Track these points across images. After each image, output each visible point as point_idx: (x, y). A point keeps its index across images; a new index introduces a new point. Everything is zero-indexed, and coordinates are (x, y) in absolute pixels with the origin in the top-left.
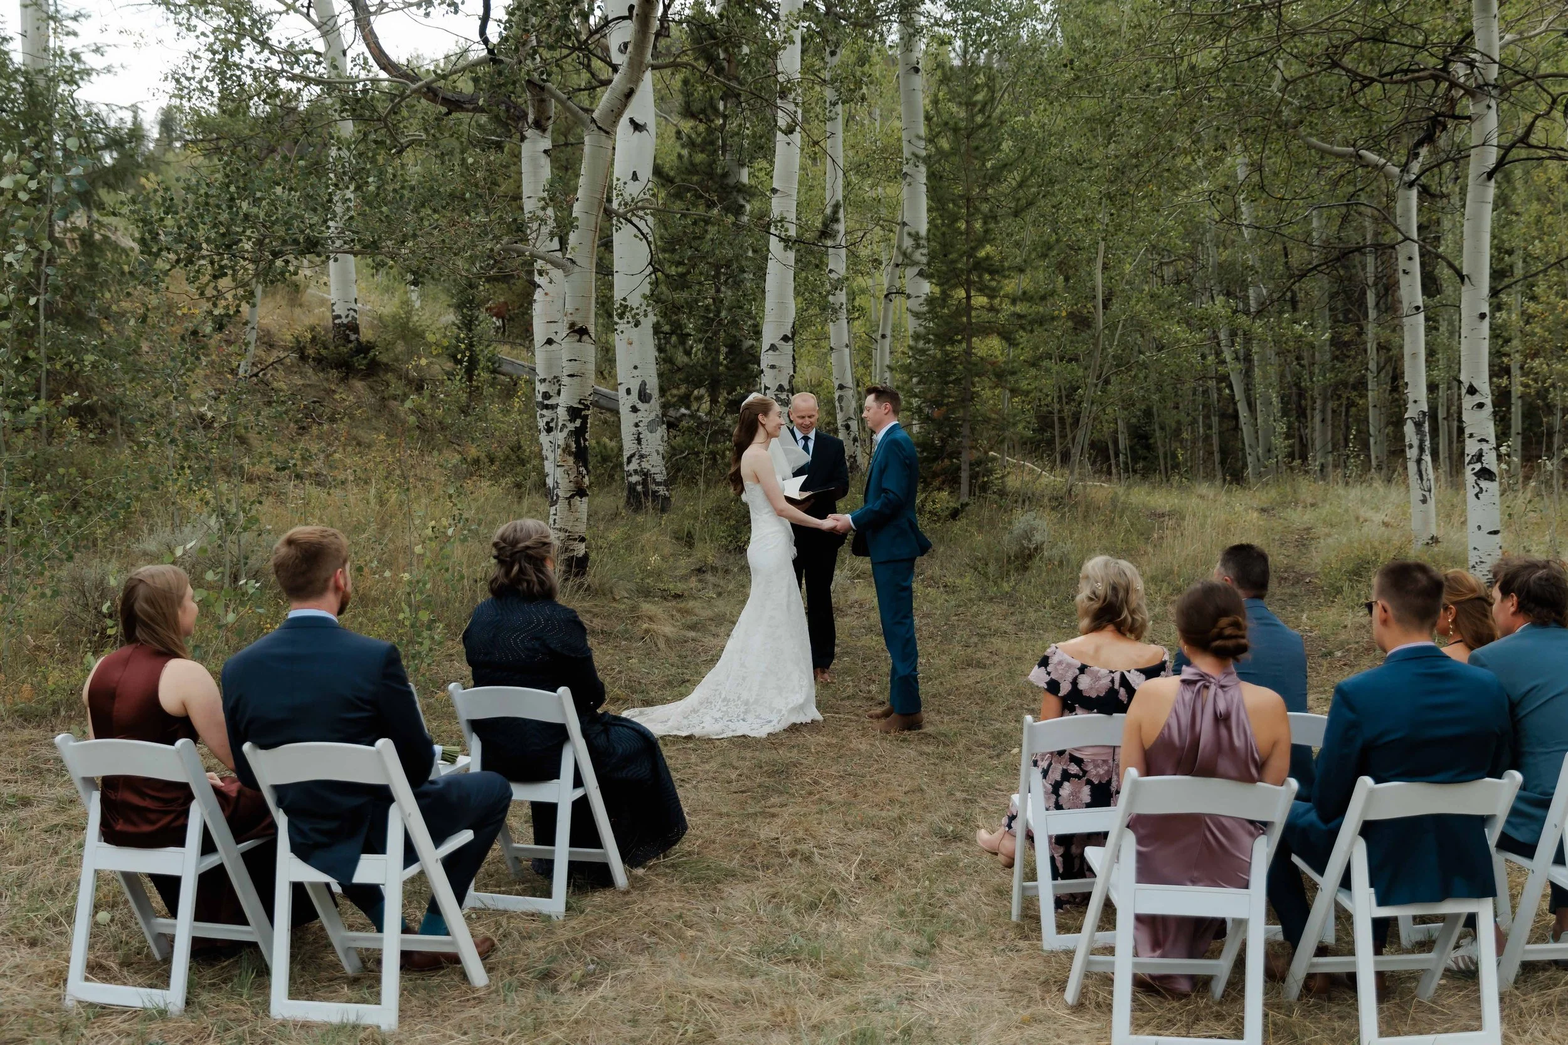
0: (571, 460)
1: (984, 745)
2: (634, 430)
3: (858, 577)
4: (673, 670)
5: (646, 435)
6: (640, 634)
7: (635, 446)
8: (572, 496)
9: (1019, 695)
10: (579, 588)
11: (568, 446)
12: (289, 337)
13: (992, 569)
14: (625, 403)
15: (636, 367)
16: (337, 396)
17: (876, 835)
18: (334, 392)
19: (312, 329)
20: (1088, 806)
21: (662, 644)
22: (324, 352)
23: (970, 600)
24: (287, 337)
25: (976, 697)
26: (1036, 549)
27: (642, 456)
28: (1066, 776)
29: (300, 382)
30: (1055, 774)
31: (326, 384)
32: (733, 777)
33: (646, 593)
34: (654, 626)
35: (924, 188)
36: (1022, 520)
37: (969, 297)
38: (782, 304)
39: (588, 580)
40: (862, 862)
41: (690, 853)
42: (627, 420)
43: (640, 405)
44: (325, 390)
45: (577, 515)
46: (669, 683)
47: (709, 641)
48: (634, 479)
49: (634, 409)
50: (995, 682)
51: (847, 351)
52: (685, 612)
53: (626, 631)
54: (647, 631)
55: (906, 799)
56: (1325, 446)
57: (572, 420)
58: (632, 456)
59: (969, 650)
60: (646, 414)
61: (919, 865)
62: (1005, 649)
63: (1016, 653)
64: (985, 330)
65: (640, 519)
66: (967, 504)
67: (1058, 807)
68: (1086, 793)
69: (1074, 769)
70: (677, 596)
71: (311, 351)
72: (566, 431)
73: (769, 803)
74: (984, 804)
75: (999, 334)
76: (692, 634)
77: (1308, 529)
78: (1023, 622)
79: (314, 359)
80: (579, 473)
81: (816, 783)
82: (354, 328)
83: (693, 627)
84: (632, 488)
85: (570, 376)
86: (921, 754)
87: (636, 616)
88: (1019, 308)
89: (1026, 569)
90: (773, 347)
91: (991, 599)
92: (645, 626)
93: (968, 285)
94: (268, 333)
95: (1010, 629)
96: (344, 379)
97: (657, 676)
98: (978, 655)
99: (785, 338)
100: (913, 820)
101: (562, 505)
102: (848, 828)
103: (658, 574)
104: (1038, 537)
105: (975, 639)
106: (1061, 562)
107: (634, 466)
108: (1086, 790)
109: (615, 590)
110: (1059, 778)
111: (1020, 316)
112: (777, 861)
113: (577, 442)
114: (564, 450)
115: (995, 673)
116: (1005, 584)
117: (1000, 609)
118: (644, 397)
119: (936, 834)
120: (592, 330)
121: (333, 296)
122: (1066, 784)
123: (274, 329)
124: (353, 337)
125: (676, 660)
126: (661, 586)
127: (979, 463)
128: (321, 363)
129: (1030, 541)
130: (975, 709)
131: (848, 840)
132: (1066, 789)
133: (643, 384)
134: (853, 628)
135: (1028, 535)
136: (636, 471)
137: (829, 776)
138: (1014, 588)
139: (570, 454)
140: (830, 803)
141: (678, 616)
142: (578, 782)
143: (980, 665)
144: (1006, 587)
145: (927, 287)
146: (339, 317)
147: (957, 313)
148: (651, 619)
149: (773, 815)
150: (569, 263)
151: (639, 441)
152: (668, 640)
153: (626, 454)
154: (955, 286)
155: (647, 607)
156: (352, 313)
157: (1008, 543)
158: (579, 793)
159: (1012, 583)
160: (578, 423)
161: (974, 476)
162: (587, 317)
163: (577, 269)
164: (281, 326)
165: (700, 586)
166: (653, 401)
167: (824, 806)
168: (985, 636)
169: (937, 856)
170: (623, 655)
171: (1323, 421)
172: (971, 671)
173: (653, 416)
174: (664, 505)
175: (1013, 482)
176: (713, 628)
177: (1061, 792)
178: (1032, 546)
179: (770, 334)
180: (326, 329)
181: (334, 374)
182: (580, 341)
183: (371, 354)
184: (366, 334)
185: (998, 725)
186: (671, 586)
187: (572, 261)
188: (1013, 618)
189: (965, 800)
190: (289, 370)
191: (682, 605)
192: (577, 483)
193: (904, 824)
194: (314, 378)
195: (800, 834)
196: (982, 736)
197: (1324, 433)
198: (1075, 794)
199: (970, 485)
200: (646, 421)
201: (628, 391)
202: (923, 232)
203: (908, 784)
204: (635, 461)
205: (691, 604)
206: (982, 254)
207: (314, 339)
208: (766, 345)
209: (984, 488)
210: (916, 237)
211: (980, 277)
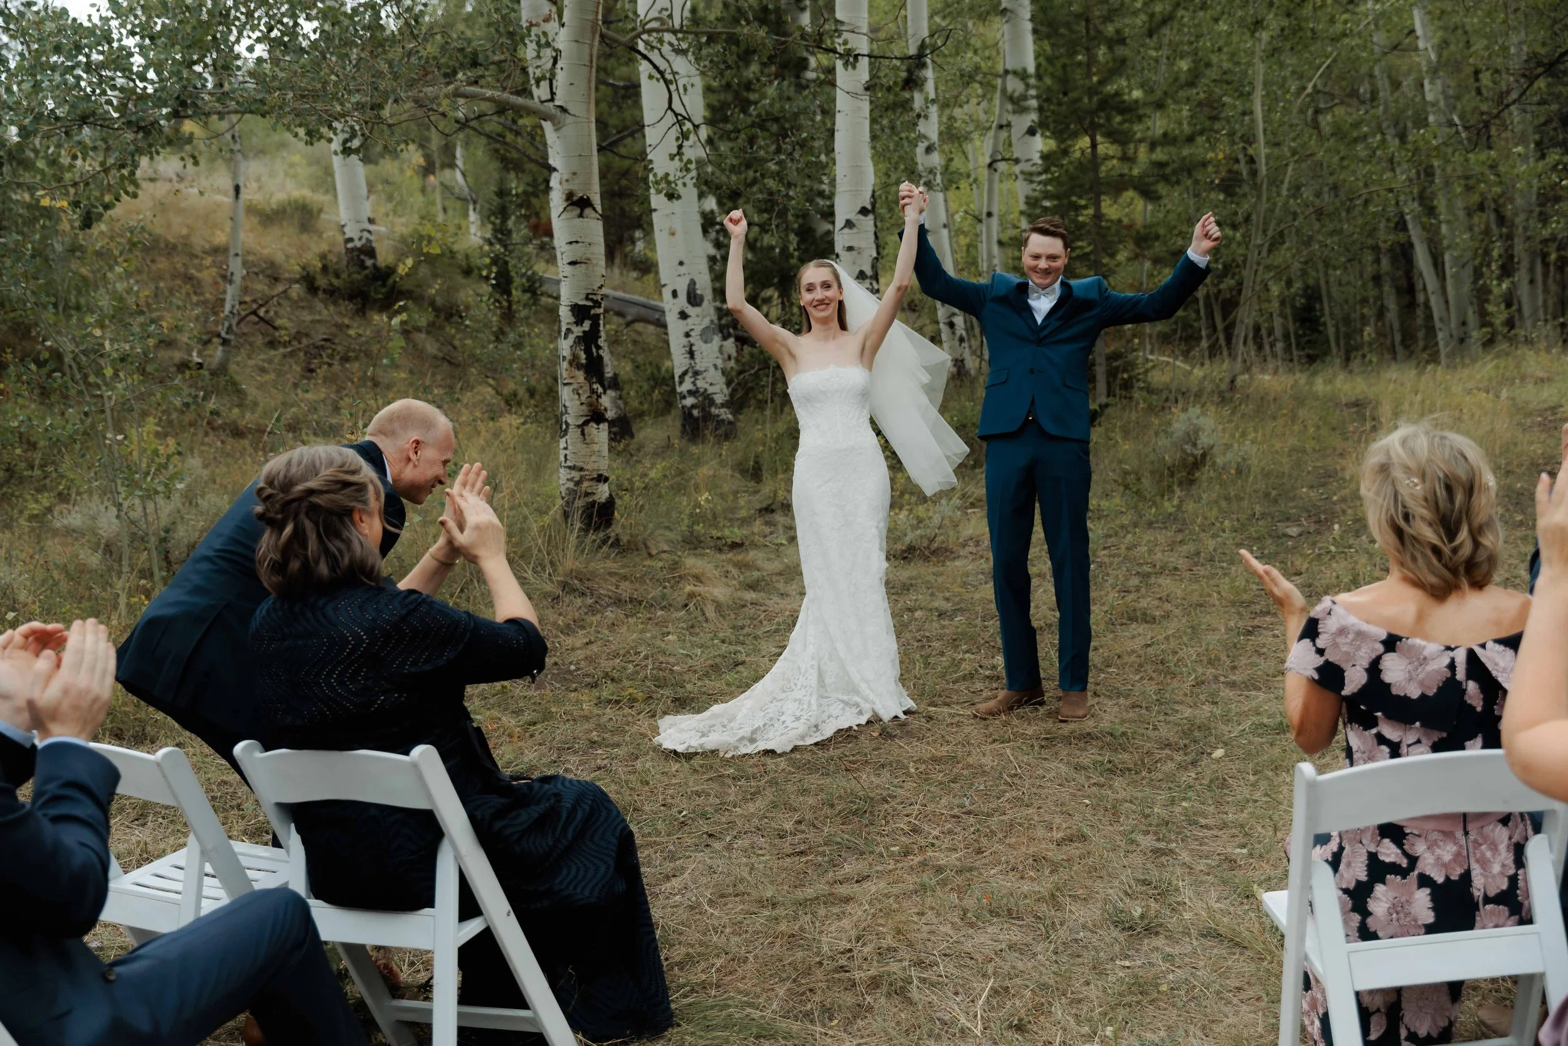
0: (580, 375)
1: (1168, 745)
2: (685, 341)
3: (973, 505)
4: (724, 648)
5: (699, 346)
6: (681, 600)
7: (687, 361)
8: (586, 423)
9: (1210, 662)
10: (604, 542)
11: (575, 357)
12: (297, 268)
13: (1147, 483)
14: (671, 307)
15: (681, 263)
16: (352, 332)
17: (1014, 934)
18: (348, 327)
19: (323, 257)
20: (1430, 929)
21: (710, 612)
22: (336, 282)
23: (1122, 527)
24: (294, 268)
25: (1149, 668)
26: (1204, 455)
27: (696, 373)
28: (1378, 870)
29: (308, 318)
30: (1356, 870)
31: (339, 320)
32: (788, 826)
33: (693, 543)
34: (700, 589)
35: (1029, 26)
36: (1181, 420)
37: (1094, 145)
38: (857, 169)
39: (615, 530)
40: (995, 992)
41: (704, 986)
42: (676, 329)
43: (690, 310)
44: (336, 325)
45: (596, 448)
46: (715, 667)
47: (774, 603)
48: (689, 401)
49: (683, 315)
50: (1173, 644)
51: (945, 232)
52: (743, 566)
53: (664, 597)
54: (691, 595)
55: (1058, 855)
56: (1535, 312)
57: (579, 322)
58: (685, 373)
59: (1130, 598)
60: (697, 320)
61: (1093, 992)
62: (1179, 593)
63: (1195, 598)
64: (1118, 186)
65: (695, 450)
66: (1107, 405)
67: (1366, 934)
68: (1422, 903)
69: (1389, 852)
70: (735, 546)
71: (322, 282)
72: (571, 338)
73: (840, 874)
74: (1185, 856)
75: (1135, 188)
76: (750, 596)
77: (1554, 409)
78: (1198, 554)
79: (325, 291)
80: (593, 391)
81: (915, 830)
82: (369, 251)
83: (752, 586)
84: (687, 414)
85: (572, 263)
86: (1078, 768)
87: (676, 574)
88: (1159, 155)
89: (1192, 482)
90: (849, 224)
91: (1150, 524)
92: (688, 588)
93: (1091, 130)
94: (272, 264)
95: (1181, 563)
96: (361, 312)
97: (701, 659)
98: (1144, 603)
99: (864, 211)
100: (1074, 898)
101: (573, 434)
102: (969, 921)
103: (713, 519)
104: (1204, 440)
105: (1135, 581)
106: (1239, 472)
107: (687, 386)
108: (1423, 897)
109: (651, 544)
110: (1363, 876)
111: (1161, 165)
112: (849, 999)
113: (588, 352)
114: (571, 363)
115: (1172, 627)
116: (1167, 504)
117: (1163, 537)
118: (694, 299)
119: (1116, 924)
120: (596, 200)
121: (343, 214)
122: (1379, 889)
123: (279, 258)
124: (369, 262)
125: (728, 633)
126: (715, 533)
127: (1116, 356)
128: (332, 293)
129: (1195, 445)
130: (1151, 688)
131: (968, 946)
132: (1381, 900)
133: (692, 283)
134: (967, 575)
135: (1191, 437)
136: (690, 392)
137: (935, 818)
138: (1179, 507)
139: (579, 367)
140: (939, 870)
141: (734, 571)
142: (469, 907)
143: (1147, 618)
144: (1169, 507)
145: (1040, 144)
146: (351, 240)
147: (1081, 166)
148: (698, 578)
149: (847, 900)
150: (558, 113)
151: (691, 354)
152: (718, 606)
153: (678, 372)
154: (1075, 135)
155: (692, 563)
156: (366, 235)
157: (1165, 449)
158: (474, 927)
159: (1176, 502)
160: (587, 325)
161: (1112, 374)
162: (588, 184)
163: (569, 119)
164: (288, 257)
165: (767, 530)
166: (705, 304)
167: (928, 878)
168: (1148, 575)
169: (1119, 972)
170: (656, 631)
171: (1532, 282)
172: (1135, 628)
173: (706, 322)
174: (728, 432)
175: (1157, 378)
176: (781, 586)
177: (1373, 905)
178: (1199, 452)
179: (844, 209)
180: (339, 255)
181: (347, 306)
182: (581, 216)
183: (390, 281)
184: (385, 256)
185: (1188, 712)
186: (727, 532)
187: (563, 109)
188: (1184, 549)
189: (1156, 851)
190: (296, 305)
191: (740, 557)
192: (590, 405)
193: (1059, 907)
194: (325, 312)
195: (889, 941)
196: (1165, 732)
197: (1533, 296)
198: (1398, 908)
199: (1109, 384)
200: (698, 329)
201: (675, 294)
202: (1031, 69)
203: (1062, 827)
204: (688, 380)
205: (752, 555)
206: (1110, 88)
207: (325, 268)
208: (840, 222)
209: (1127, 385)
210: (1023, 75)
211: (1109, 119)
